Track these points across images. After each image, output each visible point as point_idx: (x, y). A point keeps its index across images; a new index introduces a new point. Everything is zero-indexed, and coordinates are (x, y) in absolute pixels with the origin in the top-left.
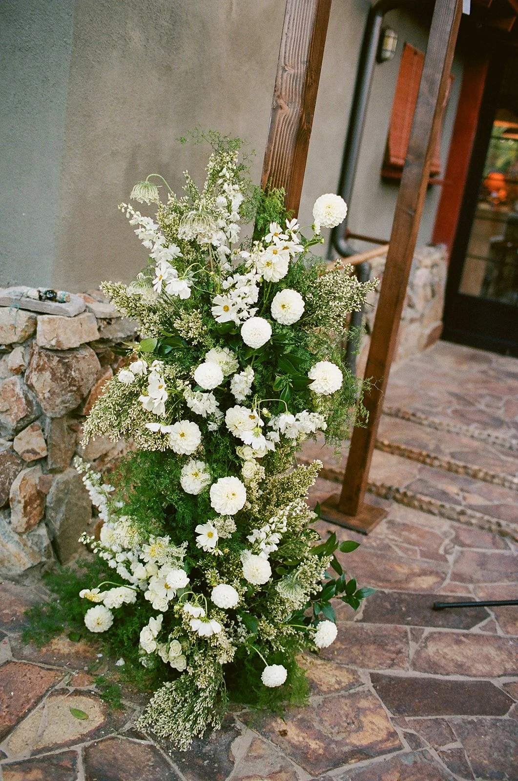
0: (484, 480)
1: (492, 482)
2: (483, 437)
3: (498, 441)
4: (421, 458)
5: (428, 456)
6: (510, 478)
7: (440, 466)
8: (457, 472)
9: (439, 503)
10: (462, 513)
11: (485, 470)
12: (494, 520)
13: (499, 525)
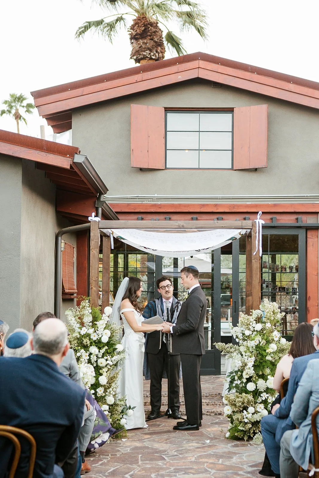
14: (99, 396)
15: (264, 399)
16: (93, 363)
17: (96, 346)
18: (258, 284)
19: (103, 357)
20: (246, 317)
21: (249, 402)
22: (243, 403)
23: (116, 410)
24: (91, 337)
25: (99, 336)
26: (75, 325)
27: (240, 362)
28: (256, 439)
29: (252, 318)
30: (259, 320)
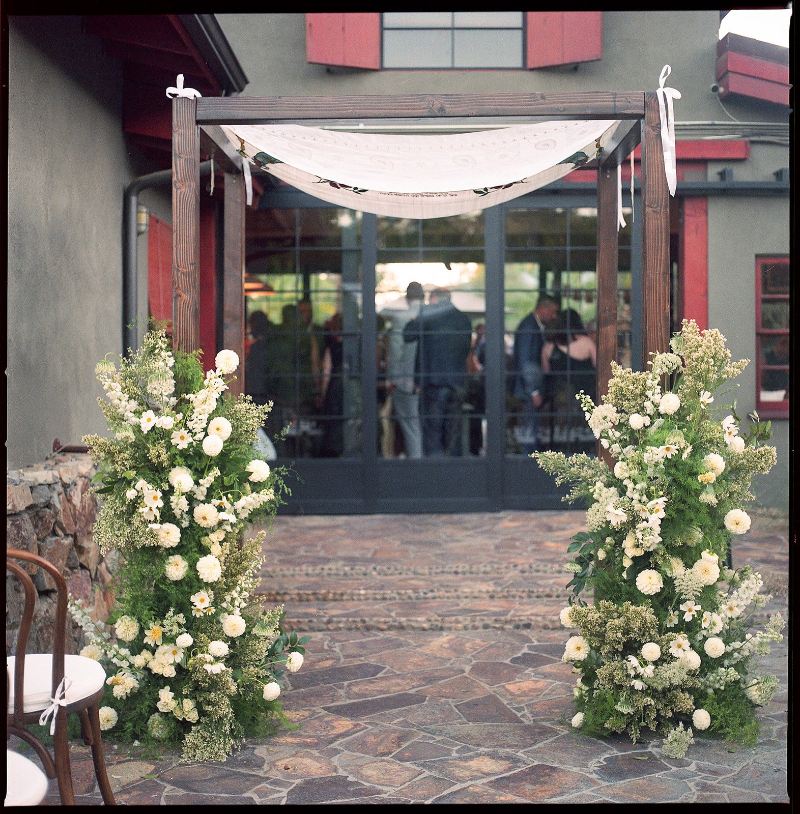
0: (335, 600)
1: (342, 600)
2: (317, 572)
3: (332, 572)
4: (272, 598)
5: (278, 594)
6: (357, 591)
7: (292, 599)
8: (308, 600)
9: (307, 620)
10: (329, 622)
11: (332, 591)
12: (358, 619)
13: (364, 621)
14: (198, 616)
15: (688, 618)
16: (179, 517)
17: (190, 467)
18: (661, 279)
19: (208, 498)
20: (628, 375)
21: (644, 630)
22: (626, 632)
23: (253, 652)
24: (172, 441)
25: (197, 437)
26: (124, 403)
27: (620, 511)
28: (671, 743)
29: (652, 379)
30: (670, 382)
